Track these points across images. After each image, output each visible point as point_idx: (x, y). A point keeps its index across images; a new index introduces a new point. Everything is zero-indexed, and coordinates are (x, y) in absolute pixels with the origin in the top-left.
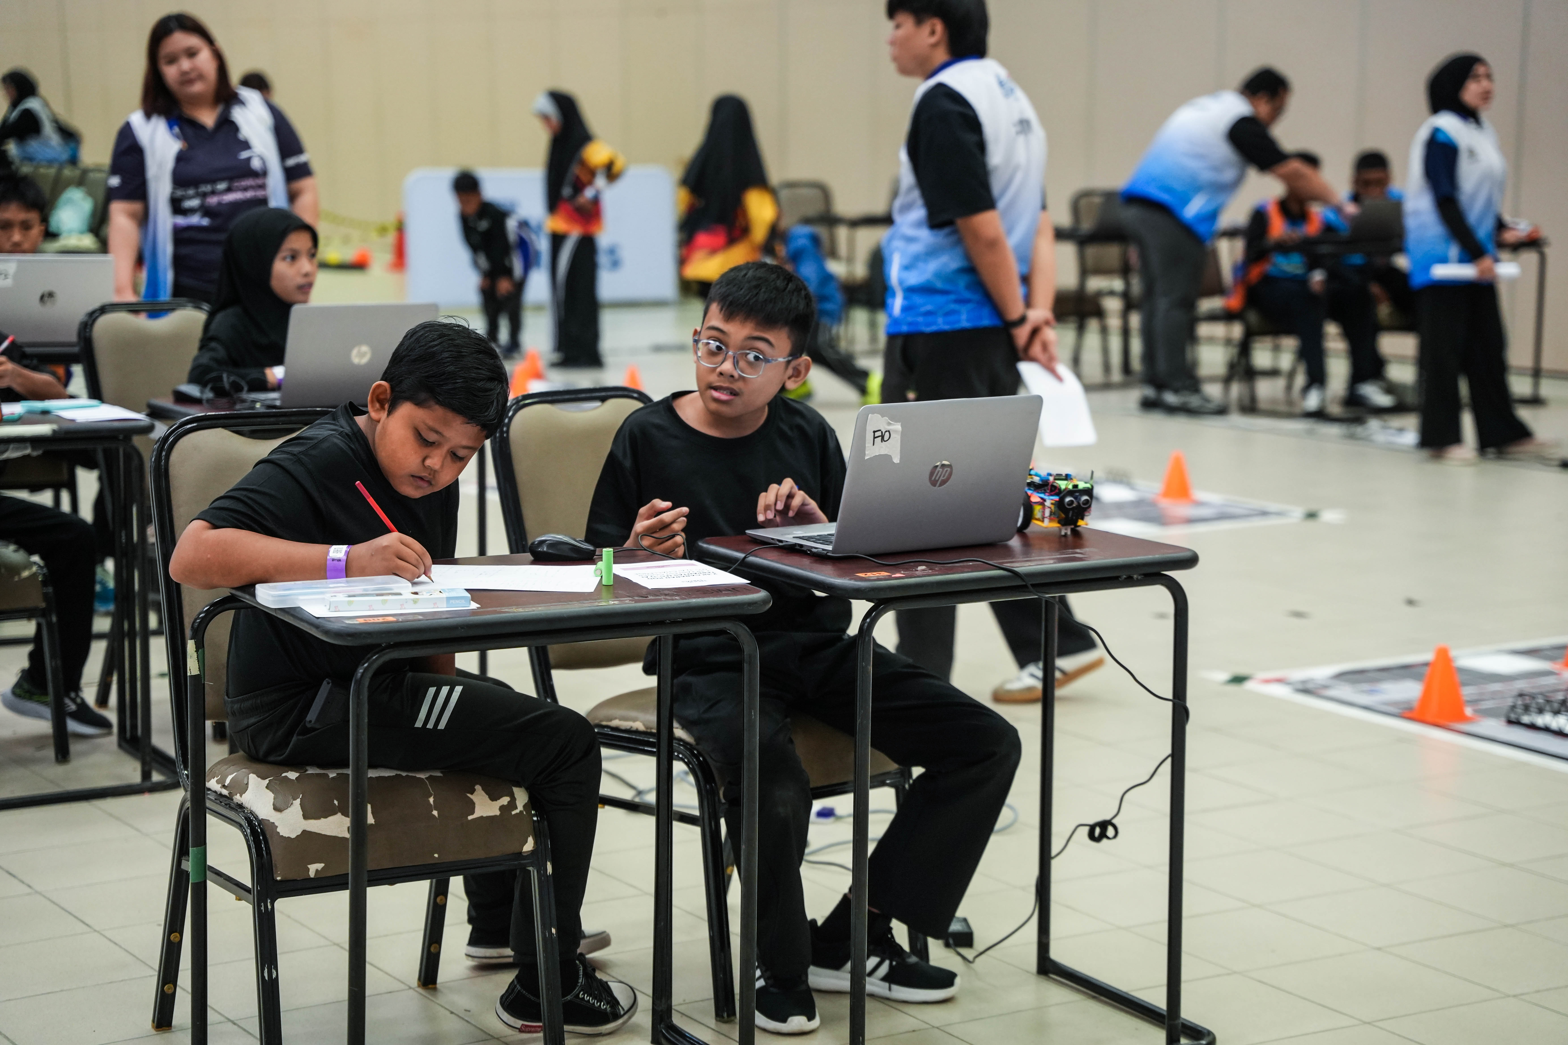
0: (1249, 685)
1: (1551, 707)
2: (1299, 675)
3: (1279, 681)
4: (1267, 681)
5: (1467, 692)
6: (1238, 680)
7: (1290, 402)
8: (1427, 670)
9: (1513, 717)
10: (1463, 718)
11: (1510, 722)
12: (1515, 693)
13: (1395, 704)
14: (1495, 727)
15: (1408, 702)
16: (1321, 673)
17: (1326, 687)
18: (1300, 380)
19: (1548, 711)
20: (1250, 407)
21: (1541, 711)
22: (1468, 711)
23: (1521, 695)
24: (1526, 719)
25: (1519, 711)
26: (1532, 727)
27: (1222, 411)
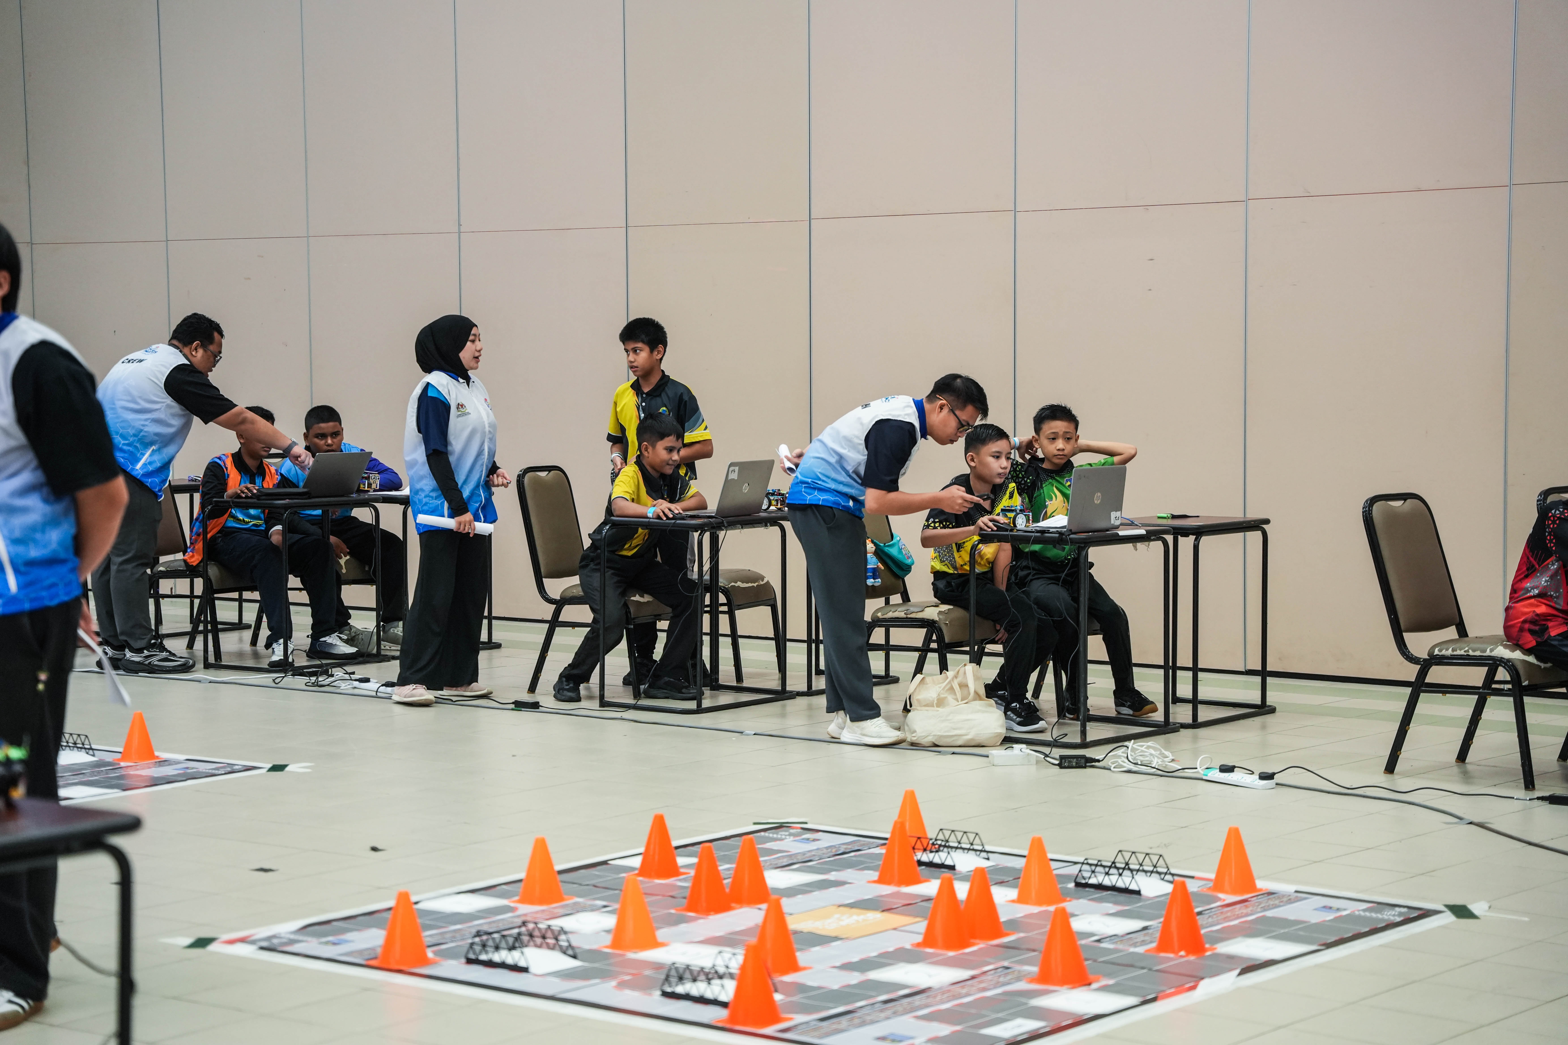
0: (212, 947)
1: (507, 942)
2: (263, 932)
3: (243, 940)
4: (231, 942)
5: (428, 936)
6: (202, 943)
7: (256, 655)
8: (388, 915)
9: (472, 956)
10: (426, 962)
11: (470, 961)
12: (474, 931)
13: (360, 952)
14: (456, 968)
15: (373, 949)
16: (286, 928)
17: (292, 942)
18: (265, 632)
19: (504, 949)
20: (215, 662)
21: (497, 948)
22: (430, 954)
23: (478, 934)
24: (483, 957)
25: (477, 948)
26: (490, 964)
27: (186, 668)
